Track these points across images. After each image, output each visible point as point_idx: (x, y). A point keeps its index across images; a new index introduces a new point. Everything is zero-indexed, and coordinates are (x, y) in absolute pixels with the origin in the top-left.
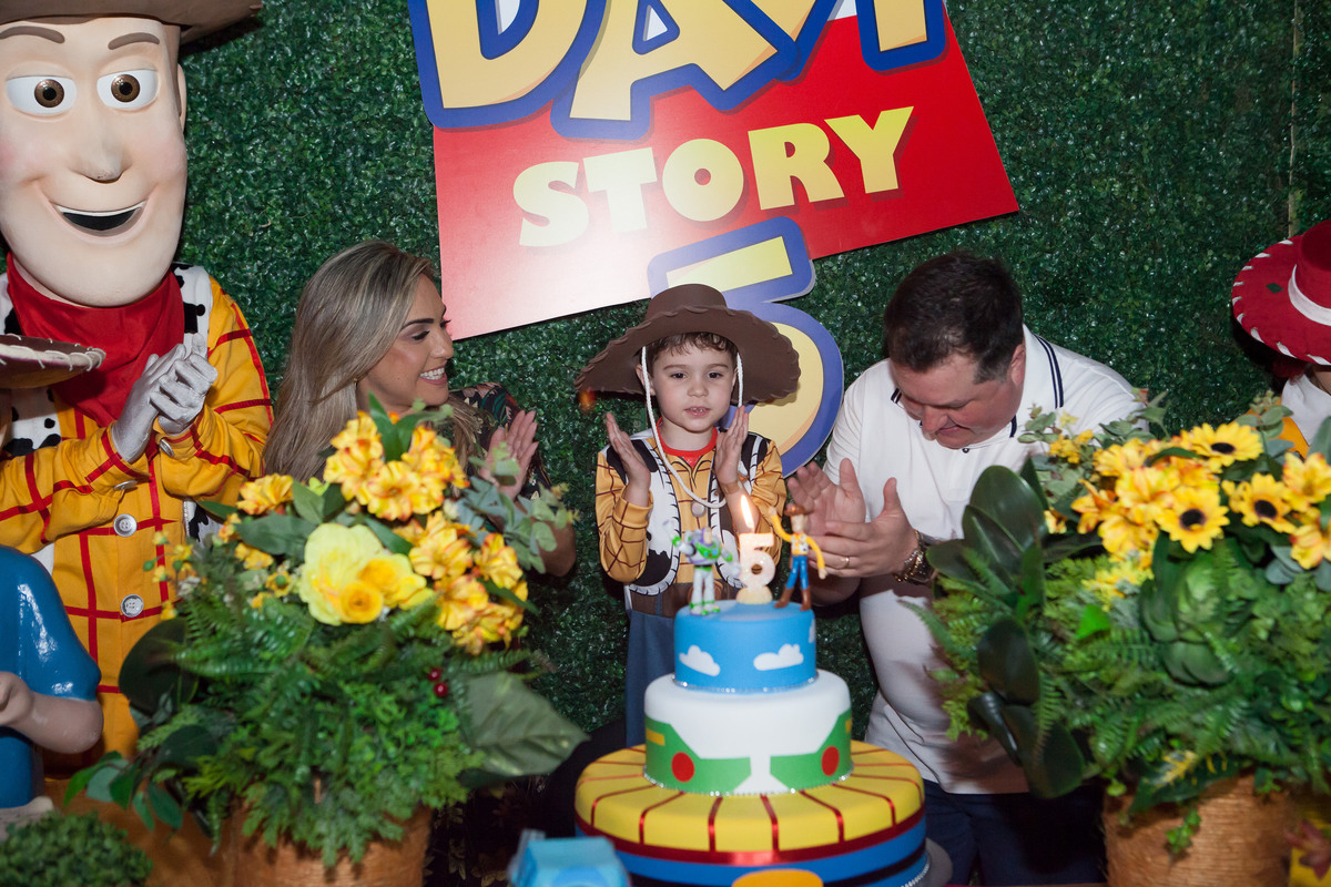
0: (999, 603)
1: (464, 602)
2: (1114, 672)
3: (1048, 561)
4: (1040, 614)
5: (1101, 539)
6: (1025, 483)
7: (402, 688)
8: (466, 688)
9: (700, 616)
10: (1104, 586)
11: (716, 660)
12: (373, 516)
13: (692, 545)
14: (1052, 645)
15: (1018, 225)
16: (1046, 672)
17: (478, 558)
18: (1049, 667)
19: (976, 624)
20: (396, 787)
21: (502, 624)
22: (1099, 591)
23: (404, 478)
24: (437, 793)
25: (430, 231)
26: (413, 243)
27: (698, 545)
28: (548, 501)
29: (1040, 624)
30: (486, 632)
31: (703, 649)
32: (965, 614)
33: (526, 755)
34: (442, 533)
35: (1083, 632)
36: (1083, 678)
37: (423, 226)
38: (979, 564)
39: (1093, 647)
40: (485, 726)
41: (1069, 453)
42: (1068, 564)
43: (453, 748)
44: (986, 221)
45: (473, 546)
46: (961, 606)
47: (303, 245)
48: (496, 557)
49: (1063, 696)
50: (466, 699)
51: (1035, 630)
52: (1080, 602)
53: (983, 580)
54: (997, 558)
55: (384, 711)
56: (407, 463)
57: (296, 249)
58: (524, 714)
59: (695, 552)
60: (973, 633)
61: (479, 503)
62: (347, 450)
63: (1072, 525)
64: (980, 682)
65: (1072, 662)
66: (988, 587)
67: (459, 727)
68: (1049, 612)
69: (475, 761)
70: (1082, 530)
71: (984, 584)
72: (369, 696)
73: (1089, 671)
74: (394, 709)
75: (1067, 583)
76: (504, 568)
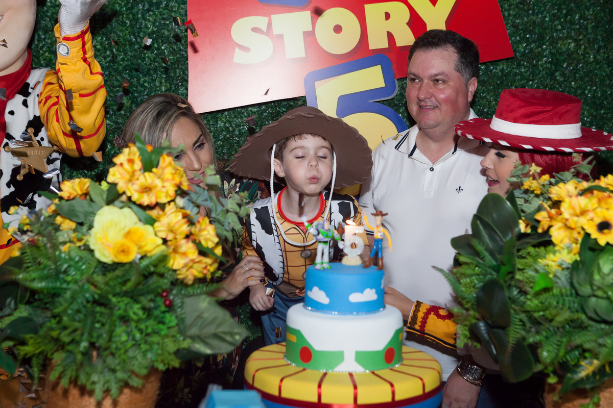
0: (490, 270)
1: (184, 254)
2: (554, 312)
3: (520, 248)
4: (513, 278)
5: (550, 236)
6: (508, 203)
7: (145, 301)
8: (183, 303)
9: (320, 270)
10: (551, 263)
11: (328, 295)
12: (134, 203)
13: (317, 230)
14: (519, 295)
15: (514, 65)
16: (515, 310)
17: (193, 230)
18: (517, 308)
19: (476, 282)
20: (139, 358)
21: (205, 268)
22: (548, 265)
23: (153, 182)
24: (163, 361)
25: (184, 53)
26: (174, 59)
27: (321, 230)
28: (236, 201)
29: (513, 283)
30: (196, 272)
31: (320, 289)
32: (470, 276)
33: (215, 342)
34: (174, 214)
35: (537, 288)
36: (536, 315)
37: (180, 50)
38: (480, 248)
39: (543, 297)
40: (192, 325)
41: (535, 188)
42: (531, 250)
43: (173, 336)
44: (496, 61)
45: (191, 223)
46: (469, 271)
47: (113, 57)
48: (204, 230)
49: (524, 325)
50: (182, 309)
51: (510, 286)
52: (537, 271)
53: (482, 257)
54: (491, 245)
55: (135, 313)
56: (155, 174)
57: (108, 59)
58: (215, 319)
59: (319, 234)
60: (474, 287)
61: (197, 200)
62: (121, 164)
63: (534, 228)
64: (477, 315)
65: (529, 305)
66: (484, 261)
67: (177, 325)
68: (518, 276)
69: (186, 344)
70: (540, 231)
71: (481, 259)
72: (126, 304)
73: (539, 311)
74: (140, 313)
75: (529, 260)
76: (208, 236)
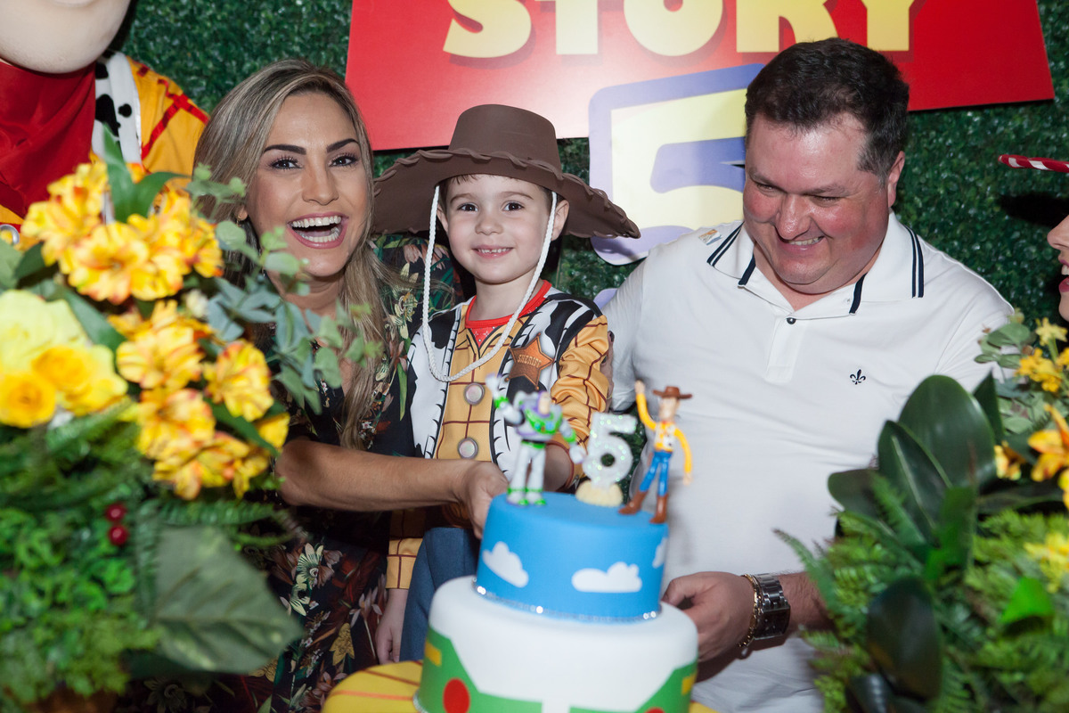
0: (907, 556)
1: (183, 426)
2: (1050, 677)
3: (986, 510)
4: (958, 581)
5: (1062, 492)
6: (976, 404)
7: (56, 524)
8: (157, 540)
9: (517, 505)
10: (1055, 557)
11: (525, 567)
12: (74, 290)
13: (522, 412)
14: (968, 626)
15: (1047, 121)
16: (953, 660)
17: (209, 371)
18: (961, 657)
19: (871, 579)
20: (31, 657)
21: (230, 464)
22: (1047, 562)
23: (127, 246)
24: (89, 675)
25: (341, 19)
26: (319, 29)
27: (531, 415)
28: (341, 322)
29: (959, 592)
30: (207, 471)
31: (512, 549)
32: (857, 564)
33: (223, 645)
34: (172, 330)
35: (1011, 614)
36: (1005, 679)
37: (334, 11)
38: (890, 499)
39: (1026, 640)
40: (173, 596)
41: (1045, 377)
42: (1010, 518)
43: (122, 617)
44: (1006, 106)
45: (209, 357)
46: (860, 553)
48: (237, 376)
49: (972, 697)
50: (154, 555)
51: (950, 601)
52: (1018, 572)
53: (892, 521)
54: (918, 498)
55: (31, 551)
56: (134, 228)
58: (227, 588)
59: (523, 421)
60: (866, 590)
61: (239, 305)
62: (59, 198)
63: (1027, 470)
64: (866, 658)
65: (989, 654)
66: (896, 532)
67: (134, 591)
68: (973, 578)
69: (146, 640)
70: (1038, 475)
71: (892, 526)
72: (19, 526)
73: (1012, 671)
74: (45, 551)
75: (1006, 544)
76: (248, 392)
